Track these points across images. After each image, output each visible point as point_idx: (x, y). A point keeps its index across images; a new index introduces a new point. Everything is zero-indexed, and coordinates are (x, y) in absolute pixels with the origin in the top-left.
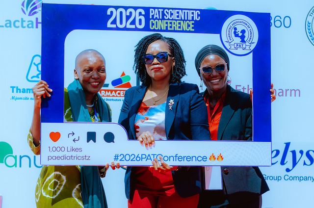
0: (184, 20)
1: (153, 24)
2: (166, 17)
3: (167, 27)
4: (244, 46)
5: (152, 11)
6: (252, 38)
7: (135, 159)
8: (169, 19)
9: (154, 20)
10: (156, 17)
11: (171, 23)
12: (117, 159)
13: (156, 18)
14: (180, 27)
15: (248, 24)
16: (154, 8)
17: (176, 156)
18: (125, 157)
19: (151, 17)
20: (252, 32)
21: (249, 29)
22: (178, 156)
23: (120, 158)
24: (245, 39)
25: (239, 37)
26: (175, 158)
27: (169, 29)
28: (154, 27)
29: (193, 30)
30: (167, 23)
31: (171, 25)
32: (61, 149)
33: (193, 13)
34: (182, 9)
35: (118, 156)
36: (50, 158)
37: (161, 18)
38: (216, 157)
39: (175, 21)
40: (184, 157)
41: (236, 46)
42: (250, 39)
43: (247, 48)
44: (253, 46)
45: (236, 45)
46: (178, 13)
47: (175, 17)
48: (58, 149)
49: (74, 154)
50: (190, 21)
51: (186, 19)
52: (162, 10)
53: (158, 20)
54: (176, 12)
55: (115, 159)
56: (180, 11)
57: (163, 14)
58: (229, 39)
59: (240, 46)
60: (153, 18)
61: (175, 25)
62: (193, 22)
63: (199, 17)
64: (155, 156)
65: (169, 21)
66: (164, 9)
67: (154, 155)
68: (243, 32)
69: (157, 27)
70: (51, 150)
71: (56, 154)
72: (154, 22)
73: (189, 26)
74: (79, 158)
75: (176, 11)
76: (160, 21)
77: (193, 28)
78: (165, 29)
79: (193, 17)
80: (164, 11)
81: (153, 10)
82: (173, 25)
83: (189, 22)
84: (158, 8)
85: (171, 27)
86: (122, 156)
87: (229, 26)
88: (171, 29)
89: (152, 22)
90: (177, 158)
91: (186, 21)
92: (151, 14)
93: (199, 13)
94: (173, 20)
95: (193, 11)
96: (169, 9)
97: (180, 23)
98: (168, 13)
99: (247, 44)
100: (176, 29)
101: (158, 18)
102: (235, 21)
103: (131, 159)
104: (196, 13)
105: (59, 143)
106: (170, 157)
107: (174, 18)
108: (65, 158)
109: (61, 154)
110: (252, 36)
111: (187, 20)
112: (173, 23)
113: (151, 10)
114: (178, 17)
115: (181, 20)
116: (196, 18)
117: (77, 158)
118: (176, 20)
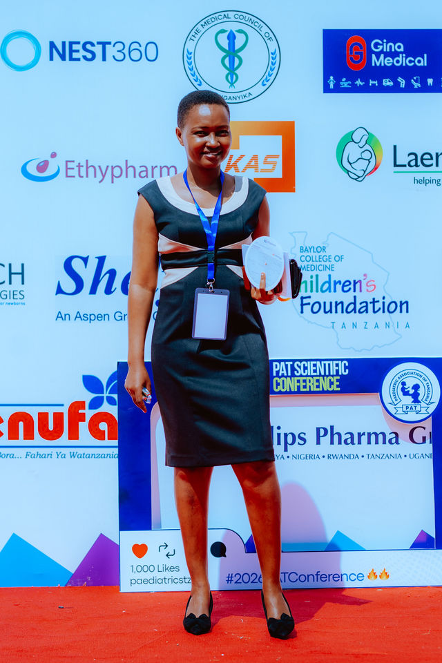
0: (325, 375)
1: (278, 384)
2: (298, 372)
3: (299, 387)
4: (418, 408)
5: (276, 365)
6: (430, 396)
7: (257, 580)
8: (301, 376)
9: (280, 377)
10: (283, 374)
11: (304, 381)
12: (231, 580)
13: (283, 376)
14: (318, 387)
15: (423, 376)
16: (279, 361)
17: (317, 575)
18: (242, 577)
19: (275, 374)
20: (430, 386)
21: (425, 383)
22: (320, 573)
23: (235, 579)
24: (420, 398)
25: (410, 395)
26: (315, 577)
27: (302, 389)
28: (280, 388)
29: (339, 389)
30: (298, 381)
31: (305, 384)
32: (149, 569)
33: (337, 365)
34: (321, 360)
35: (232, 577)
36: (133, 582)
37: (289, 374)
38: (378, 574)
39: (311, 378)
40: (329, 576)
41: (405, 409)
42: (428, 397)
43: (423, 410)
44: (432, 408)
45: (404, 407)
46: (315, 365)
47: (310, 371)
48: (145, 569)
49: (168, 574)
50: (333, 376)
51: (327, 374)
52: (291, 363)
53: (286, 377)
54: (312, 366)
55: (228, 581)
56: (318, 363)
57: (293, 369)
58: (394, 400)
59: (412, 408)
60: (277, 375)
61: (311, 384)
62: (338, 378)
63: (347, 370)
64: (287, 575)
65: (301, 379)
66: (294, 361)
67: (285, 573)
68: (416, 387)
69: (283, 388)
70: (135, 570)
71: (143, 576)
72: (280, 381)
73: (332, 383)
74: (176, 581)
75: (312, 363)
76: (289, 378)
77: (338, 386)
78: (296, 390)
79: (337, 371)
80: (294, 363)
81: (278, 364)
82: (308, 384)
83: (331, 378)
84: (285, 361)
85: (305, 387)
86: (238, 576)
87: (394, 381)
88: (305, 390)
89: (277, 381)
90: (319, 576)
91: (327, 376)
92: (275, 370)
93: (347, 365)
94: (307, 376)
95: (337, 362)
96: (301, 361)
97: (318, 381)
98: (300, 367)
99: (423, 404)
100: (312, 390)
101: (285, 375)
102: (403, 373)
103: (251, 581)
104: (342, 365)
105: (145, 560)
106: (308, 576)
107: (309, 374)
108: (155, 581)
109: (149, 575)
110: (431, 393)
111: (329, 375)
112: (308, 381)
113: (274, 364)
114: (315, 371)
115: (320, 375)
116: (342, 372)
117: (173, 581)
118: (312, 376)
